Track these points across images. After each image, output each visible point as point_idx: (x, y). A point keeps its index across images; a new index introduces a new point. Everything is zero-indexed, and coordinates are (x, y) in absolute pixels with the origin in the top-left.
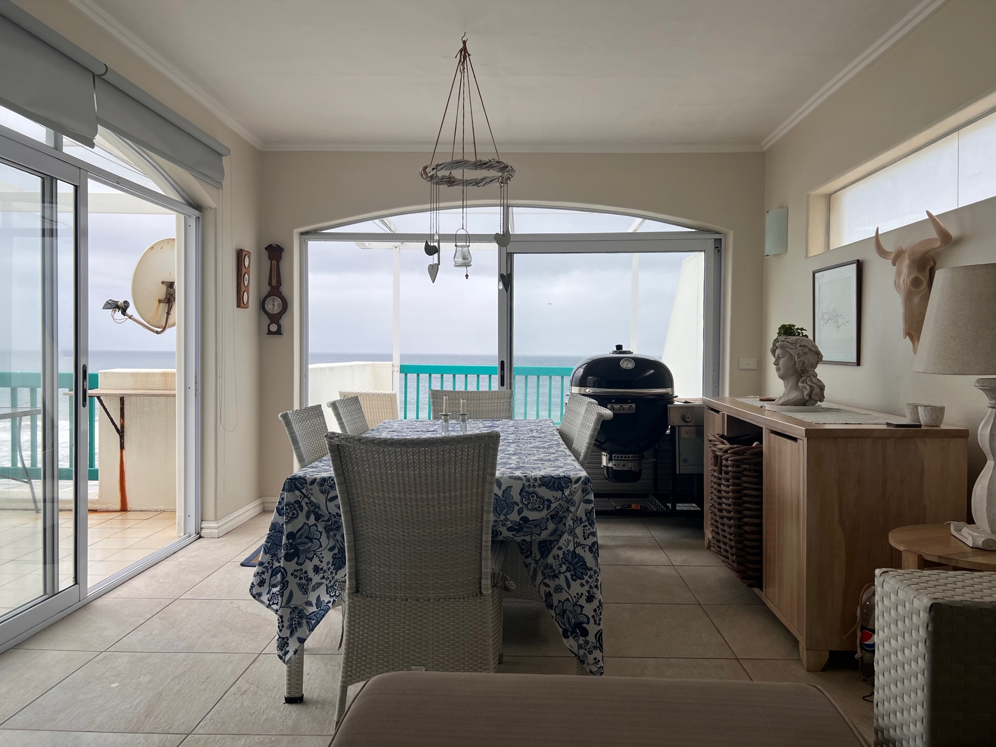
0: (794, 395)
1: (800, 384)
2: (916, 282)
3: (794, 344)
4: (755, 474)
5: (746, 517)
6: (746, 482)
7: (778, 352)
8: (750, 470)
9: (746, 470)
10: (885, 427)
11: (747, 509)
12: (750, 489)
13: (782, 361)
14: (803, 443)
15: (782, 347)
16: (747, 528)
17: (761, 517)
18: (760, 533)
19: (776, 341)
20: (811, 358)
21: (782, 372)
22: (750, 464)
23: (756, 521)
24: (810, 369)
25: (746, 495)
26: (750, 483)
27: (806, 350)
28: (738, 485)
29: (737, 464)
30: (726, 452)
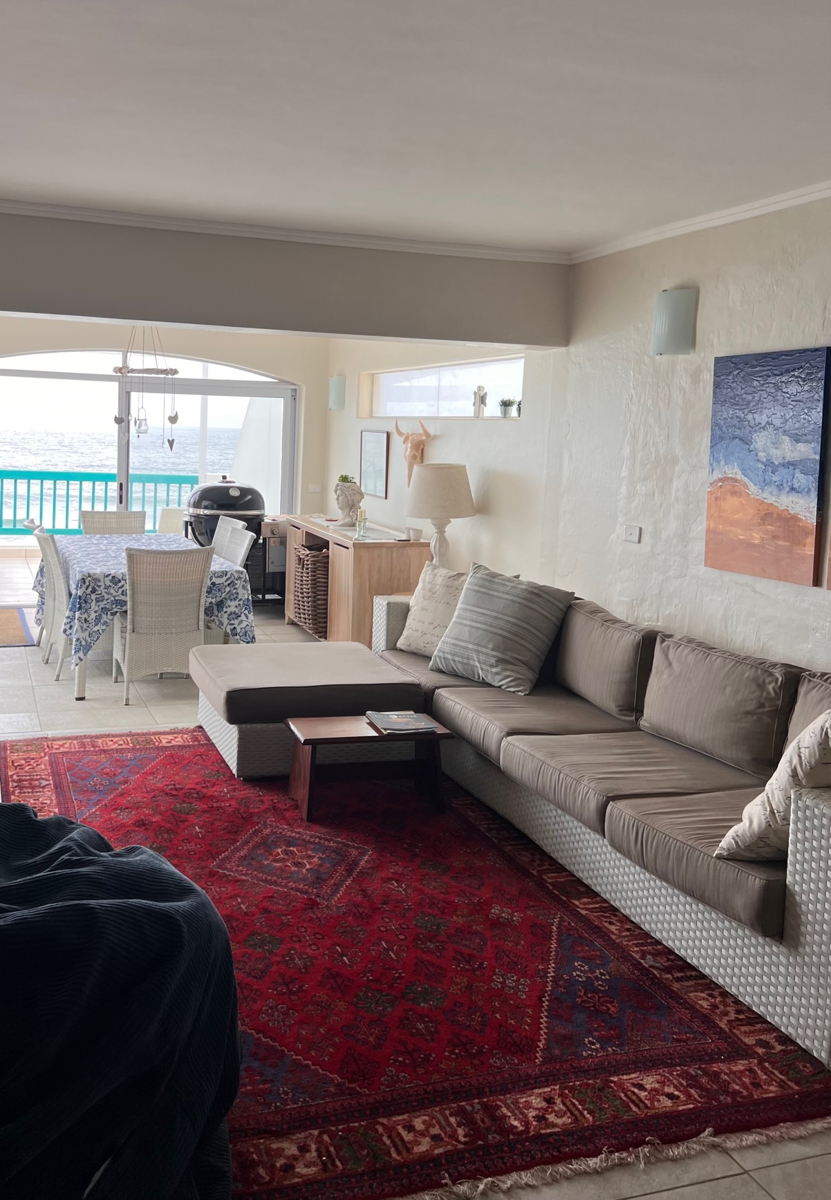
0: (347, 520)
1: (351, 513)
2: (414, 457)
3: (348, 488)
4: (324, 569)
5: (319, 595)
6: (319, 574)
7: (338, 492)
8: (321, 567)
9: (319, 566)
10: (393, 541)
11: (319, 590)
12: (321, 578)
13: (341, 498)
14: (351, 550)
15: (341, 490)
16: (319, 602)
17: (327, 595)
18: (326, 604)
19: (338, 485)
20: (358, 497)
21: (340, 505)
22: (321, 563)
23: (325, 597)
24: (357, 504)
25: (319, 582)
26: (321, 574)
27: (355, 492)
28: (314, 576)
29: (314, 563)
30: (307, 556)
